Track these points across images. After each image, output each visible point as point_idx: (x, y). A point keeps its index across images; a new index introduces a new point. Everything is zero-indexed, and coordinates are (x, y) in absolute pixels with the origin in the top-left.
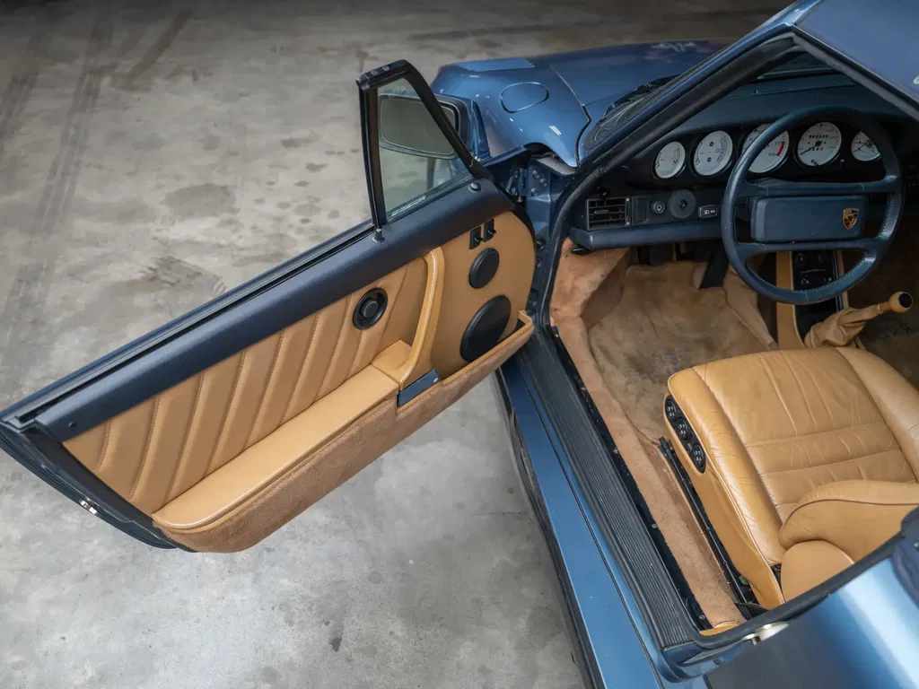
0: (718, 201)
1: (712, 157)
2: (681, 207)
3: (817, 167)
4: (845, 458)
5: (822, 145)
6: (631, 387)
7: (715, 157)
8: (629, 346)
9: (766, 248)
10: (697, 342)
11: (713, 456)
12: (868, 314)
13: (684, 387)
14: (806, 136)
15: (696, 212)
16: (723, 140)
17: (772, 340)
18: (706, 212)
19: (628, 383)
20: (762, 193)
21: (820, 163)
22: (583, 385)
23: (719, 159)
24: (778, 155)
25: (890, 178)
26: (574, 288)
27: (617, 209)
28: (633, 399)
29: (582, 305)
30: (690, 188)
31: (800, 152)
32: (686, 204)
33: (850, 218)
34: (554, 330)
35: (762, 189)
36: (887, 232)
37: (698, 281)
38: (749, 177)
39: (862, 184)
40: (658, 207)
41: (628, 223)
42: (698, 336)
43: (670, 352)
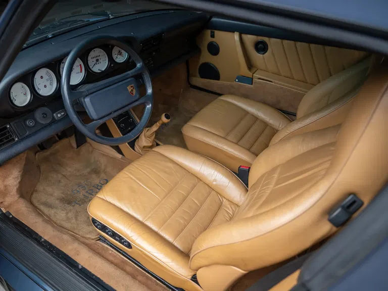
0: (62, 107)
1: (46, 85)
2: (44, 117)
3: (103, 72)
4: (185, 198)
5: (100, 60)
6: (70, 215)
7: (48, 84)
8: (57, 193)
9: (101, 122)
10: (90, 173)
11: (133, 241)
12: (155, 128)
13: (98, 210)
14: (89, 58)
15: (53, 117)
16: (47, 73)
17: (121, 156)
18: (59, 115)
19: (67, 213)
20: (85, 94)
21: (103, 69)
22: (41, 237)
23: (51, 84)
24: (81, 72)
25: (139, 65)
26: (5, 186)
27: (5, 134)
28: (74, 221)
29: (17, 192)
30: (43, 106)
31: (91, 67)
32: (46, 114)
33: (132, 90)
34: (7, 214)
35: (83, 92)
36: (150, 91)
37: (75, 145)
38: (72, 88)
39: (129, 72)
40: (30, 123)
41: (17, 139)
42: (88, 170)
43: (79, 185)
